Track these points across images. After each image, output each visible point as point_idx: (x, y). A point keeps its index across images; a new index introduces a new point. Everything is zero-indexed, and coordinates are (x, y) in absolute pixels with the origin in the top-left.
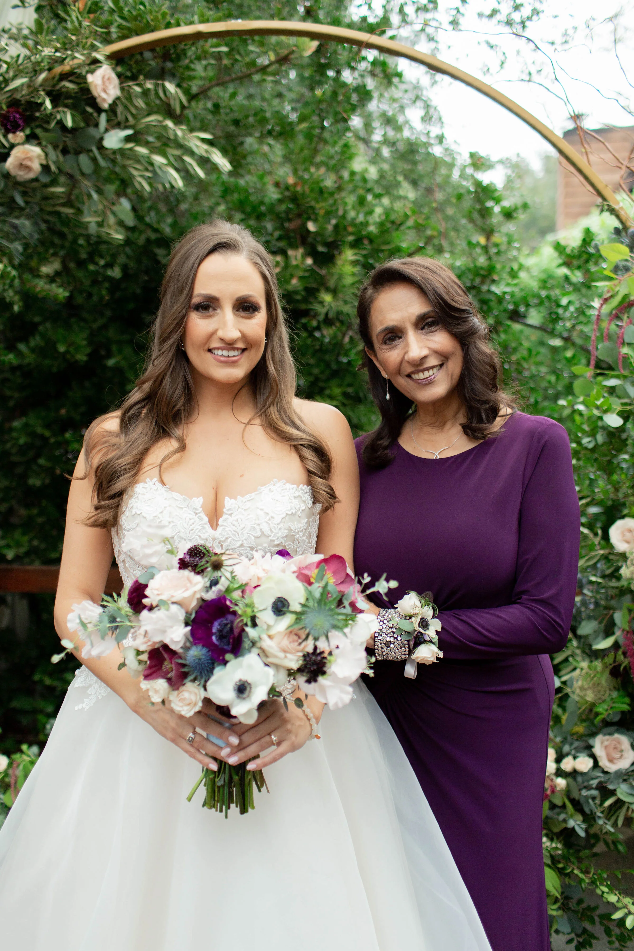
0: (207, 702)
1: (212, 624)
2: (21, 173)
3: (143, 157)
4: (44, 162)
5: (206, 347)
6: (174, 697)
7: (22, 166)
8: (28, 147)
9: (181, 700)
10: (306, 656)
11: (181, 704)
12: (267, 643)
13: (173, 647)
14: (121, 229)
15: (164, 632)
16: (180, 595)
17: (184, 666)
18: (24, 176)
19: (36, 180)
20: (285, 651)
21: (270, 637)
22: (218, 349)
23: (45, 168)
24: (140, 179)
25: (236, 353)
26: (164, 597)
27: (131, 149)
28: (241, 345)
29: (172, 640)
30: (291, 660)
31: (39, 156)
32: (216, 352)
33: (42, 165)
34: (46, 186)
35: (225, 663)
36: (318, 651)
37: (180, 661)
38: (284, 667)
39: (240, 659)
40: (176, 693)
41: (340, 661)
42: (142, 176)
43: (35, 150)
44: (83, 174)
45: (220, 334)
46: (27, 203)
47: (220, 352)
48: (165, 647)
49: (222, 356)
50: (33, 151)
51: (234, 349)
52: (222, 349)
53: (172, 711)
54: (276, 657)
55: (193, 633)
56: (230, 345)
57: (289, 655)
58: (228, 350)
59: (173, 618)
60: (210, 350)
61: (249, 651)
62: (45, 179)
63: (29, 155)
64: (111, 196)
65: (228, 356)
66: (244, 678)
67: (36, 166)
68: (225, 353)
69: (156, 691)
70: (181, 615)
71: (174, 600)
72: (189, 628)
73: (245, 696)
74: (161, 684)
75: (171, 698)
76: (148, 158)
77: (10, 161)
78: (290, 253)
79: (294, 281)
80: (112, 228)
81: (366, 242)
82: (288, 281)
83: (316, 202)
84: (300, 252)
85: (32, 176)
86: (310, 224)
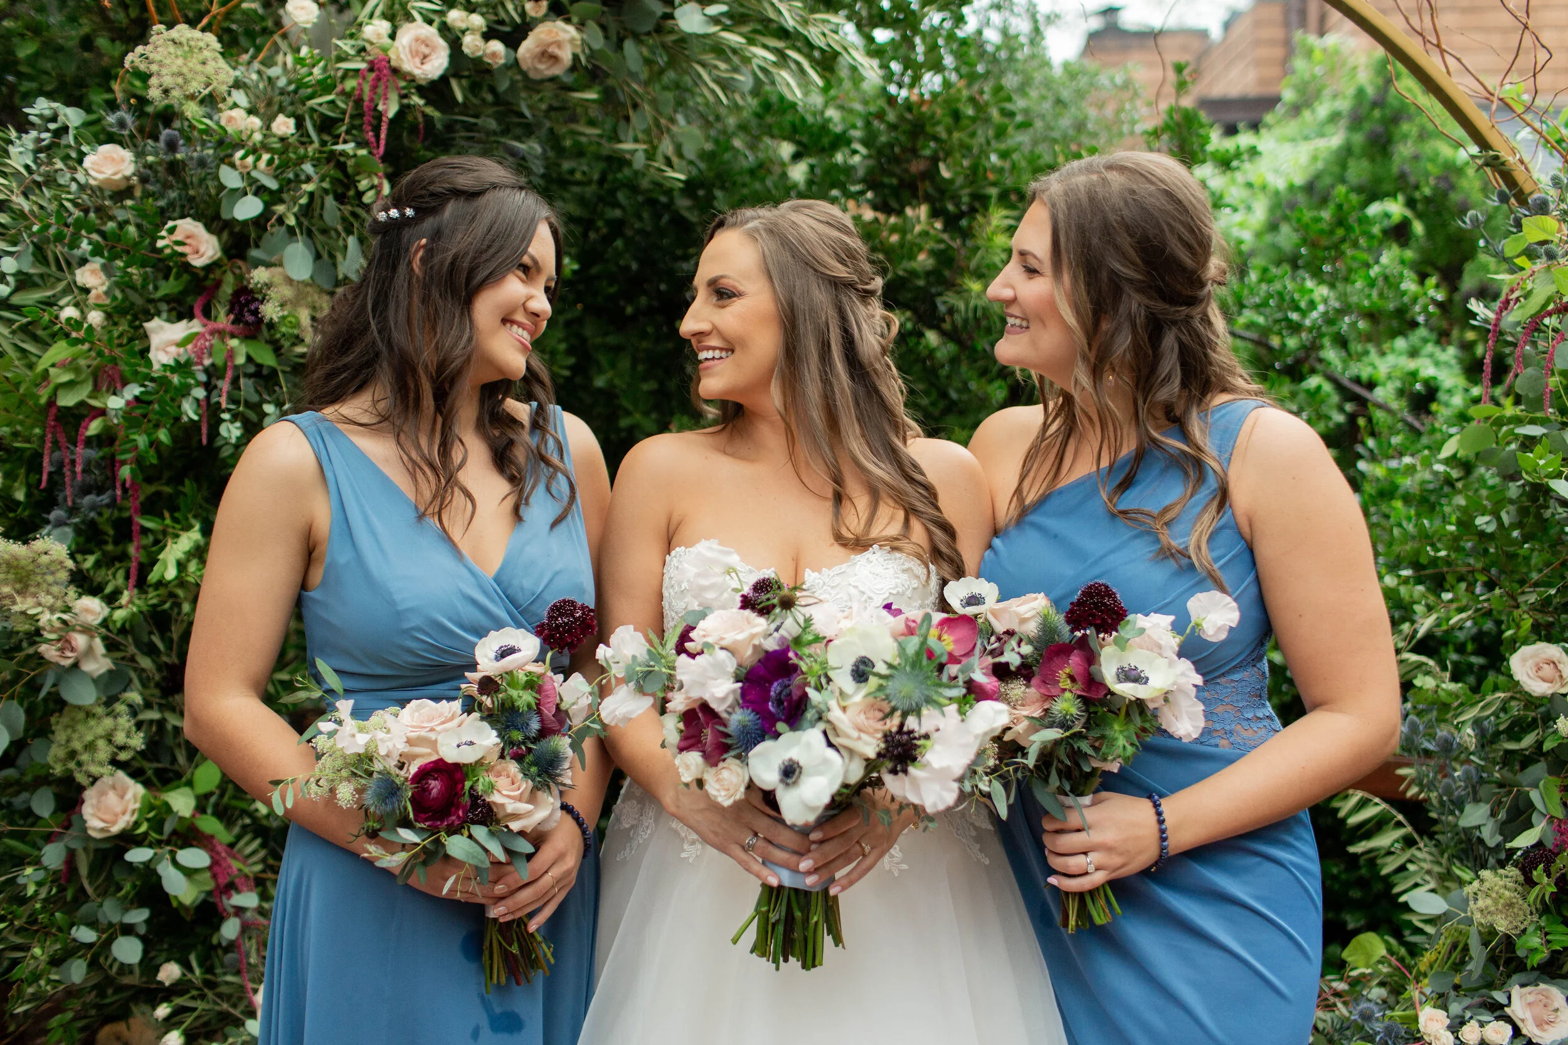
0: (751, 786)
1: (771, 684)
2: (542, 67)
4: (578, 50)
6: (709, 777)
7: (547, 56)
8: (552, 24)
9: (718, 780)
10: (887, 737)
11: (717, 786)
12: (835, 714)
13: (713, 705)
15: (703, 685)
16: (730, 638)
17: (727, 735)
18: (547, 70)
20: (860, 730)
21: (844, 709)
24: (713, 85)
26: (710, 640)
29: (713, 696)
30: (867, 744)
31: (571, 41)
33: (575, 56)
34: (568, 89)
35: (777, 735)
36: (905, 729)
37: (721, 728)
38: (860, 755)
39: (798, 733)
40: (713, 770)
41: (937, 747)
43: (567, 31)
44: (629, 72)
48: (705, 706)
50: (562, 32)
53: (707, 795)
54: (848, 737)
55: (744, 693)
57: (864, 736)
59: (719, 666)
61: (813, 726)
63: (556, 38)
66: (795, 758)
67: (566, 56)
69: (687, 767)
70: (731, 666)
71: (724, 643)
72: (740, 685)
73: (790, 781)
74: (694, 758)
75: (706, 777)
76: (743, 50)
77: (527, 47)
78: (909, 211)
79: (922, 257)
80: (669, 163)
81: (1013, 197)
82: (912, 257)
83: (950, 132)
84: (923, 211)
85: (557, 71)
86: (942, 167)
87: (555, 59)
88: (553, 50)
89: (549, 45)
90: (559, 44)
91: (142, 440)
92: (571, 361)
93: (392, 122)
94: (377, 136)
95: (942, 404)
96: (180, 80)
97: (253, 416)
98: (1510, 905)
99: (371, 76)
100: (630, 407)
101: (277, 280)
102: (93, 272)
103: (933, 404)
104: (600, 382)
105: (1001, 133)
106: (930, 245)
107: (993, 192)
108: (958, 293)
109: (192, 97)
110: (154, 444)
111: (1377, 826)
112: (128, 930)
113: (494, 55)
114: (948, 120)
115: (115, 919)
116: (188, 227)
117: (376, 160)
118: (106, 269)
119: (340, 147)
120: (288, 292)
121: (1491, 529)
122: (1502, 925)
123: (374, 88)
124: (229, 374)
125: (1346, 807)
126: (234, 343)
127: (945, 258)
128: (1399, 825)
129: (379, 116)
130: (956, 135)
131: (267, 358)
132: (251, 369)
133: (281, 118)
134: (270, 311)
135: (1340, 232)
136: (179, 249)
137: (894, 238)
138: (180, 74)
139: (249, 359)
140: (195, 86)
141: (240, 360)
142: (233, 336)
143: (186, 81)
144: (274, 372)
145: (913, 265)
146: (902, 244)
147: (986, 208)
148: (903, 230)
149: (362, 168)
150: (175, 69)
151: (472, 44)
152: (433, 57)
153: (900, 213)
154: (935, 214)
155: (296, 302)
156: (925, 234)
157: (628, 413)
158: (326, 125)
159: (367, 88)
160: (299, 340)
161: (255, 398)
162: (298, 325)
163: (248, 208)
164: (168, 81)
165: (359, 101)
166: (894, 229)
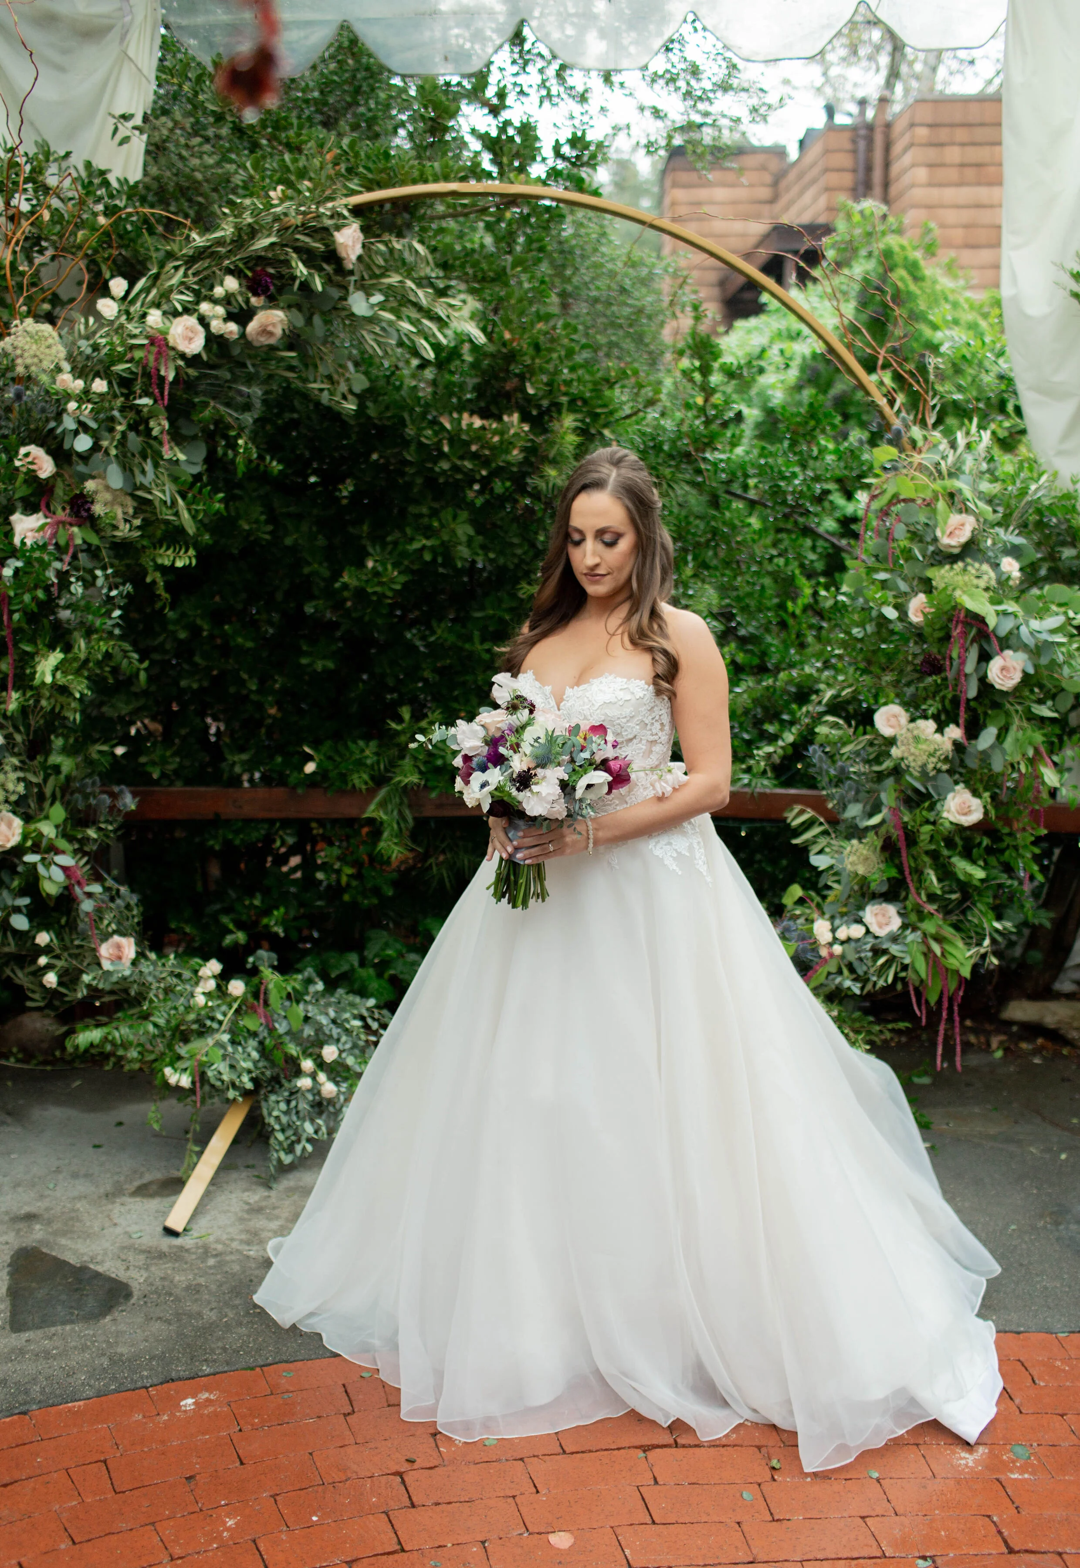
2: (261, 338)
4: (286, 328)
7: (263, 331)
8: (270, 311)
14: (353, 399)
18: (264, 340)
19: (275, 345)
23: (287, 333)
31: (282, 322)
33: (284, 331)
34: (281, 351)
43: (278, 315)
62: (284, 344)
63: (272, 320)
67: (278, 332)
77: (252, 327)
78: (506, 418)
79: (515, 452)
80: (344, 397)
81: (579, 403)
82: (508, 452)
83: (533, 359)
84: (516, 417)
85: (272, 341)
86: (528, 385)
87: (271, 334)
88: (270, 328)
89: (267, 324)
90: (274, 325)
91: (27, 598)
92: (270, 528)
93: (172, 383)
94: (162, 394)
95: (531, 553)
96: (36, 360)
97: (88, 577)
98: (866, 859)
99: (154, 349)
100: (310, 559)
101: (100, 488)
103: (525, 553)
104: (288, 541)
105: (570, 353)
106: (521, 443)
107: (564, 399)
108: (542, 477)
109: (44, 370)
110: (35, 599)
111: (808, 825)
112: (17, 910)
113: (231, 332)
114: (531, 351)
115: (10, 902)
116: (36, 451)
117: (160, 408)
119: (138, 402)
120: (108, 496)
121: (860, 636)
122: (861, 870)
123: (156, 360)
124: (71, 551)
125: (790, 816)
126: (75, 529)
127: (532, 451)
128: (821, 824)
129: (163, 379)
130: (537, 361)
131: (94, 540)
132: (85, 547)
133: (98, 381)
134: (98, 509)
135: (812, 423)
136: (31, 467)
137: (496, 439)
138: (35, 356)
139: (85, 542)
140: (45, 363)
141: (79, 541)
142: (71, 525)
143: (39, 360)
144: (98, 548)
145: (509, 458)
146: (501, 442)
147: (559, 412)
148: (501, 433)
149: (152, 415)
150: (30, 352)
151: (217, 326)
152: (195, 337)
153: (499, 419)
154: (524, 419)
155: (112, 503)
156: (516, 435)
157: (309, 564)
158: (125, 383)
159: (151, 358)
160: (115, 527)
161: (89, 565)
162: (115, 518)
163: (83, 443)
164: (29, 361)
165: (145, 367)
166: (495, 432)
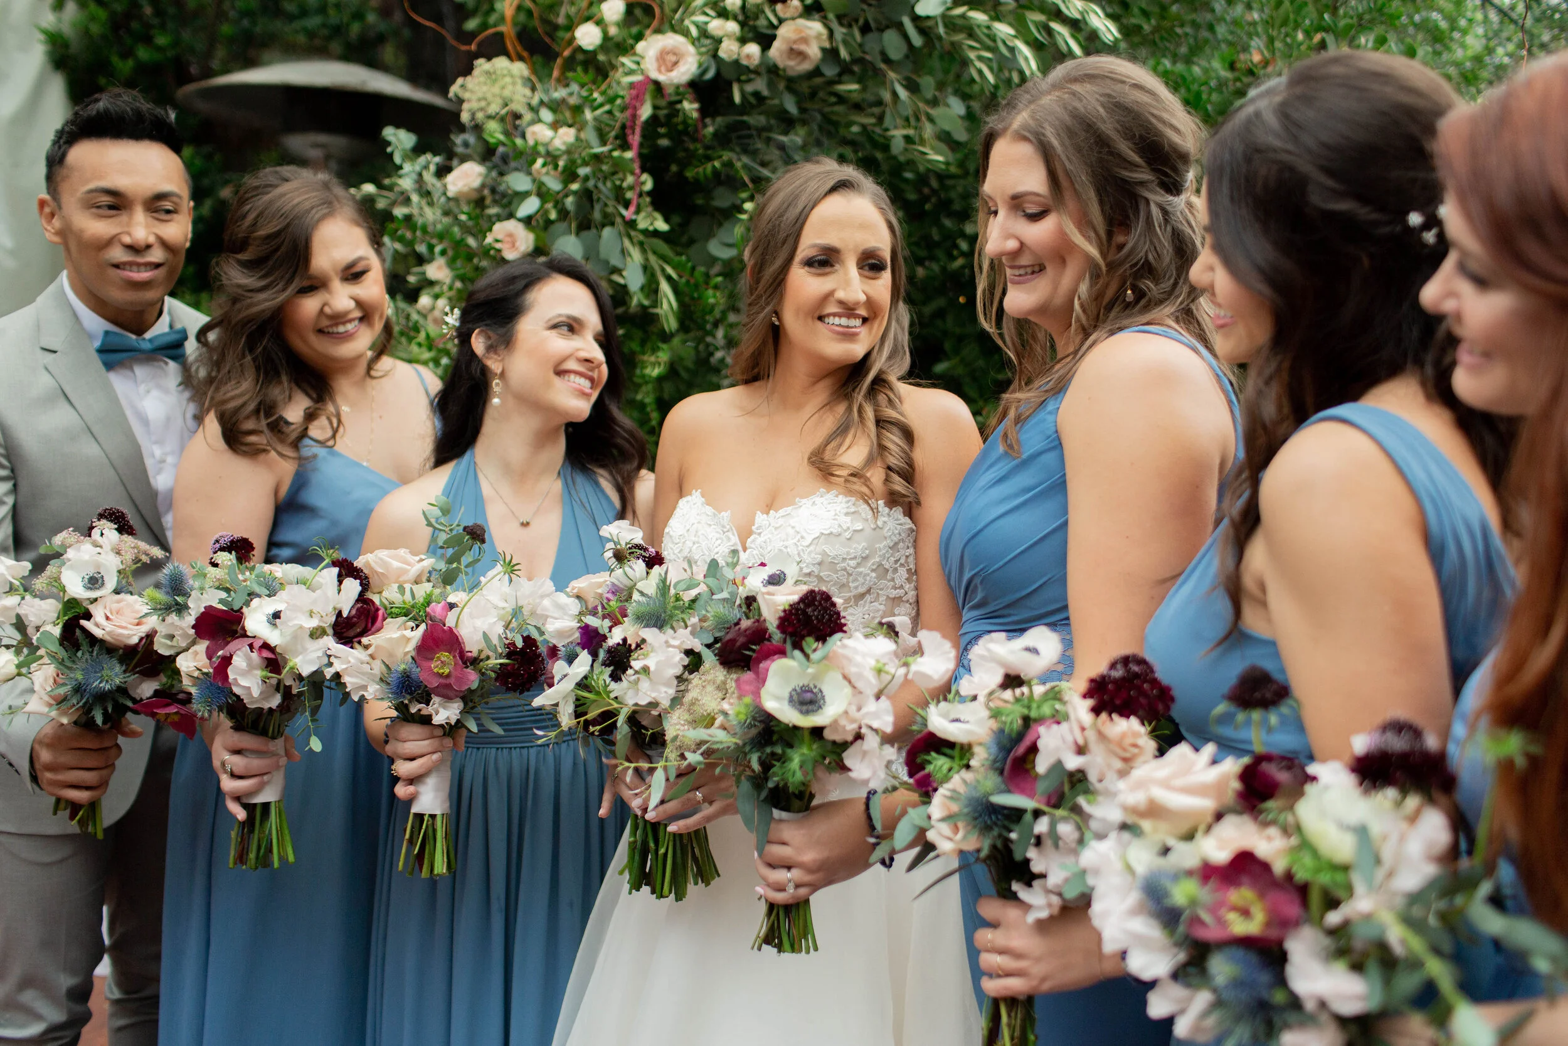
2: (791, 63)
3: (979, 26)
4: (827, 45)
5: (817, 315)
7: (795, 53)
8: (802, 22)
14: (943, 147)
18: (796, 67)
19: (816, 72)
22: (834, 315)
23: (831, 54)
24: (979, 64)
25: (858, 322)
27: (963, 16)
28: (863, 312)
31: (818, 36)
32: (831, 320)
33: (823, 50)
34: (832, 82)
42: (980, 58)
43: (815, 27)
44: (887, 60)
45: (840, 295)
46: (802, 110)
47: (837, 321)
49: (840, 325)
50: (810, 28)
51: (856, 316)
52: (840, 315)
56: (849, 310)
58: (849, 317)
60: (821, 318)
62: (830, 71)
63: (803, 35)
64: (929, 91)
65: (848, 327)
67: (814, 51)
68: (844, 321)
76: (988, 28)
77: (778, 47)
80: (929, 146)
85: (809, 66)
87: (802, 55)
88: (803, 47)
89: (795, 42)
90: (805, 40)
96: (483, 104)
102: (439, 268)
109: (490, 117)
113: (748, 56)
116: (509, 227)
118: (451, 264)
136: (497, 246)
138: (485, 99)
140: (494, 108)
143: (489, 104)
149: (619, 167)
150: (480, 95)
151: (728, 49)
152: (681, 63)
164: (477, 105)
